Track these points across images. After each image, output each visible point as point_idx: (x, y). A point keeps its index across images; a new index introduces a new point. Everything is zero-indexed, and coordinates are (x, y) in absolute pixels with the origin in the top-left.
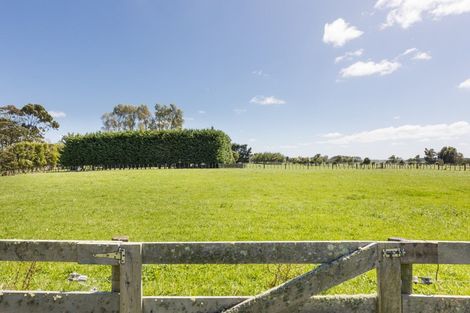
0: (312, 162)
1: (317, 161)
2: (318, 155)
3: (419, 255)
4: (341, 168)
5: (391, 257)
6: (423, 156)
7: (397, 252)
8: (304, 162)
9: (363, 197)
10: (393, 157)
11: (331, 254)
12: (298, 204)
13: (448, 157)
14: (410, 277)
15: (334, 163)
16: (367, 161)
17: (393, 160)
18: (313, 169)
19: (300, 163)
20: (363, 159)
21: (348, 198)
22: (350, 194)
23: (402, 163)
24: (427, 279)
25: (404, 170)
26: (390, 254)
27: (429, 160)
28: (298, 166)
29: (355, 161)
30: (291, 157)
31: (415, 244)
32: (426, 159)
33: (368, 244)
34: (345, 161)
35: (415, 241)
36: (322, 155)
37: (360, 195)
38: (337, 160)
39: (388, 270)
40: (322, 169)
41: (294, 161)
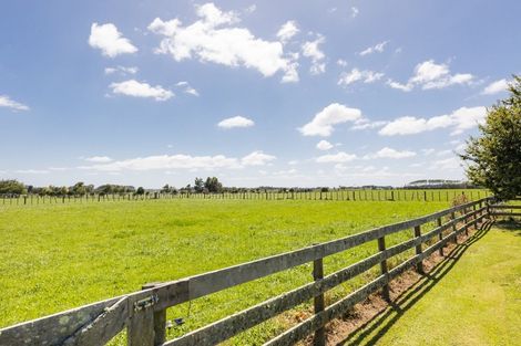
0: (70, 194)
1: (78, 191)
2: (80, 184)
3: (172, 297)
4: (109, 200)
5: (144, 309)
6: (193, 185)
7: (151, 301)
8: (57, 193)
9: (133, 234)
10: (167, 187)
11: (63, 330)
12: (41, 255)
13: (212, 187)
14: (164, 323)
15: (102, 194)
16: (141, 191)
17: (167, 190)
18: (71, 202)
19: (51, 194)
20: (137, 189)
21: (115, 237)
22: (118, 232)
23: (175, 192)
24: (180, 320)
25: (176, 200)
26: (143, 305)
27: (198, 190)
28: (47, 199)
29: (128, 191)
30: (36, 186)
31: (168, 287)
32: (196, 188)
33: (117, 300)
34: (116, 191)
35: (168, 283)
36: (86, 184)
37: (130, 231)
38: (106, 190)
39: (140, 325)
40: (85, 202)
41: (41, 192)
